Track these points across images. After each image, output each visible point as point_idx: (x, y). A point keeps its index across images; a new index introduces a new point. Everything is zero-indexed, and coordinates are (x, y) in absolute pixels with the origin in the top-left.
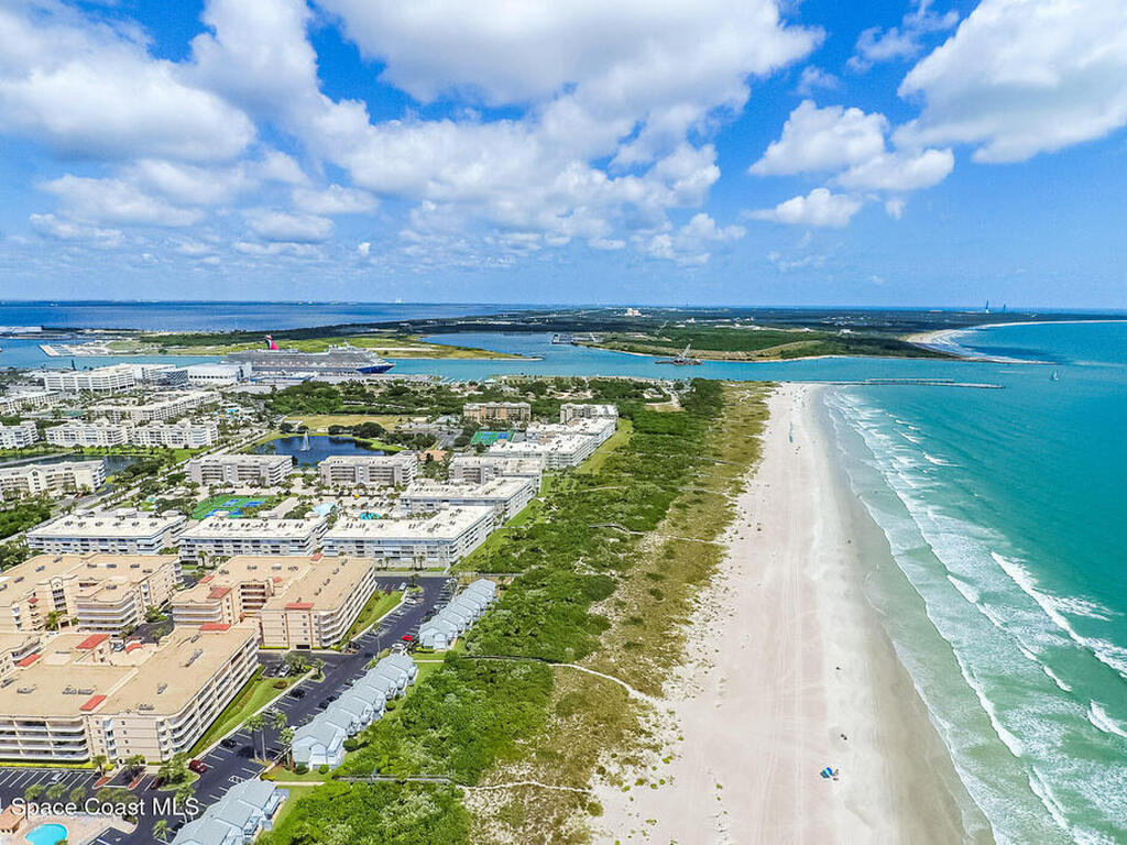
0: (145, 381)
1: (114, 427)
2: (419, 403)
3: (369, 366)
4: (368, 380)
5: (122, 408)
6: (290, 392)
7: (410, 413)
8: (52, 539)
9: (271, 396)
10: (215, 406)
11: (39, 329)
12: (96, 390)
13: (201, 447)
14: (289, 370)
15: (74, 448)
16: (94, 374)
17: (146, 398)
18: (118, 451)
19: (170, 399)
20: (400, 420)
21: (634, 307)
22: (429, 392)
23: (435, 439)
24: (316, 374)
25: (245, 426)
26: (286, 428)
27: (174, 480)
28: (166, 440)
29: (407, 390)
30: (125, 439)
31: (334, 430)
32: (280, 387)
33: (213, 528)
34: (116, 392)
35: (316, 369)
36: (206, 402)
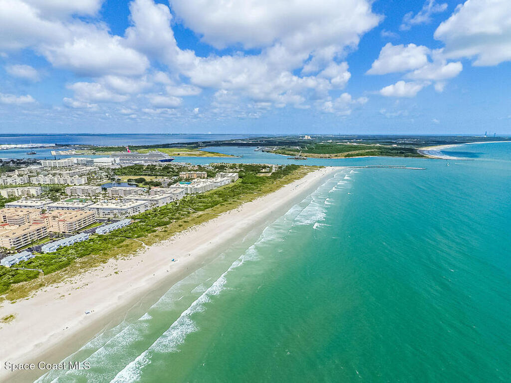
2: (170, 172)
3: (166, 159)
4: (160, 164)
6: (126, 168)
7: (163, 175)
9: (118, 169)
11: (54, 145)
21: (308, 135)
22: (178, 169)
29: (171, 168)
31: (129, 180)
34: (66, 167)
35: (143, 160)
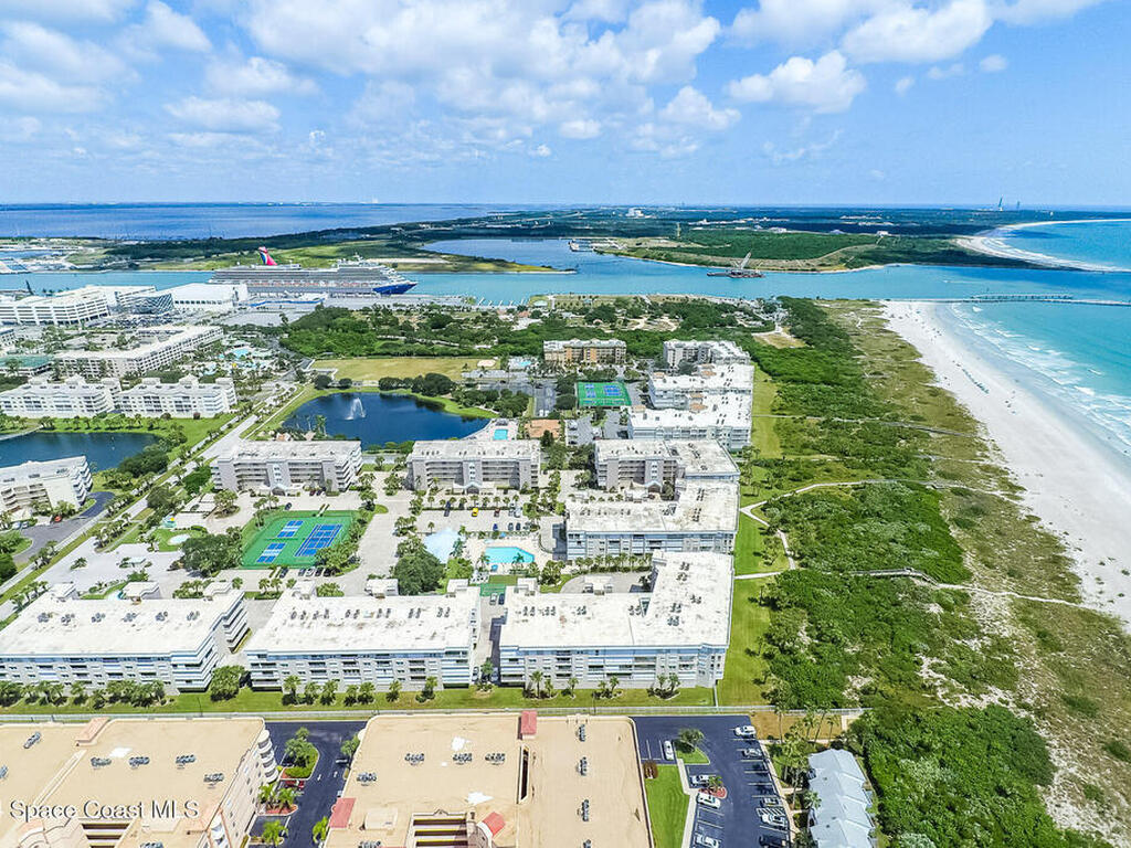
0: (120, 309)
1: (92, 389)
2: (475, 338)
3: (388, 284)
4: (395, 305)
5: (100, 355)
6: (306, 323)
7: (470, 354)
8: (20, 660)
9: (284, 329)
10: (217, 347)
12: (61, 323)
13: (217, 417)
14: (292, 290)
15: (41, 422)
16: (55, 302)
17: (128, 337)
18: (103, 425)
19: (160, 339)
20: (466, 367)
22: (476, 322)
23: (526, 398)
24: (325, 296)
25: (266, 377)
26: (322, 382)
27: (196, 483)
28: (168, 406)
29: (449, 319)
30: (111, 405)
31: (385, 384)
32: (293, 318)
33: (297, 621)
34: (87, 324)
35: (326, 289)
36: (205, 342)
